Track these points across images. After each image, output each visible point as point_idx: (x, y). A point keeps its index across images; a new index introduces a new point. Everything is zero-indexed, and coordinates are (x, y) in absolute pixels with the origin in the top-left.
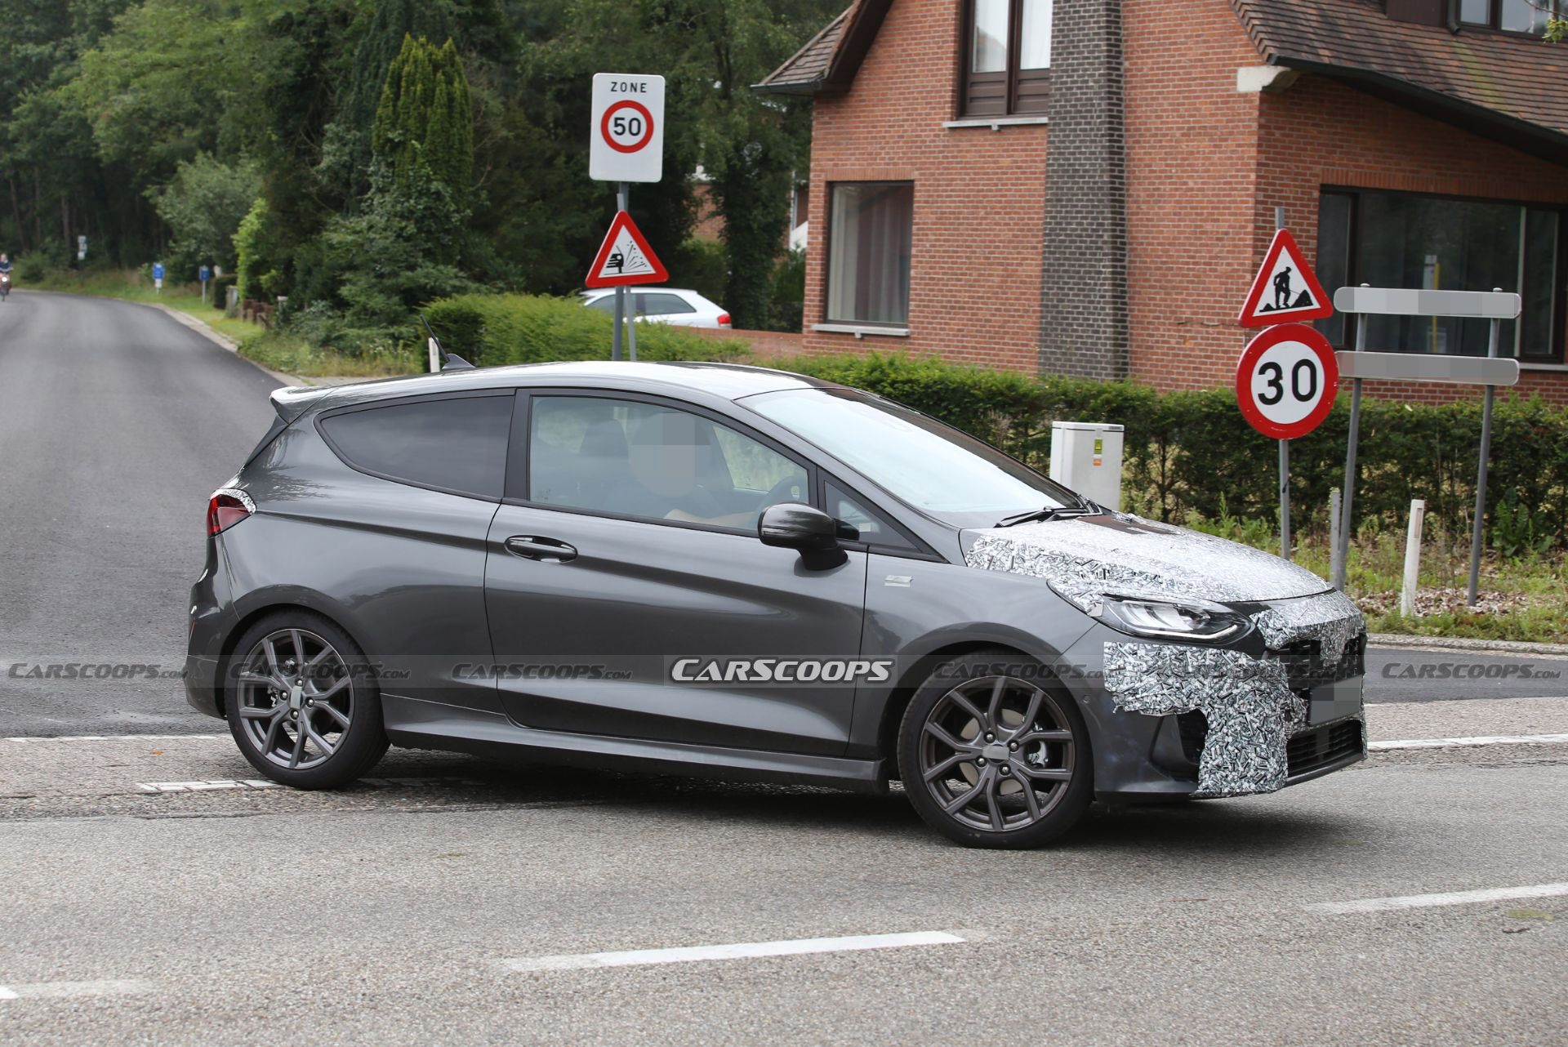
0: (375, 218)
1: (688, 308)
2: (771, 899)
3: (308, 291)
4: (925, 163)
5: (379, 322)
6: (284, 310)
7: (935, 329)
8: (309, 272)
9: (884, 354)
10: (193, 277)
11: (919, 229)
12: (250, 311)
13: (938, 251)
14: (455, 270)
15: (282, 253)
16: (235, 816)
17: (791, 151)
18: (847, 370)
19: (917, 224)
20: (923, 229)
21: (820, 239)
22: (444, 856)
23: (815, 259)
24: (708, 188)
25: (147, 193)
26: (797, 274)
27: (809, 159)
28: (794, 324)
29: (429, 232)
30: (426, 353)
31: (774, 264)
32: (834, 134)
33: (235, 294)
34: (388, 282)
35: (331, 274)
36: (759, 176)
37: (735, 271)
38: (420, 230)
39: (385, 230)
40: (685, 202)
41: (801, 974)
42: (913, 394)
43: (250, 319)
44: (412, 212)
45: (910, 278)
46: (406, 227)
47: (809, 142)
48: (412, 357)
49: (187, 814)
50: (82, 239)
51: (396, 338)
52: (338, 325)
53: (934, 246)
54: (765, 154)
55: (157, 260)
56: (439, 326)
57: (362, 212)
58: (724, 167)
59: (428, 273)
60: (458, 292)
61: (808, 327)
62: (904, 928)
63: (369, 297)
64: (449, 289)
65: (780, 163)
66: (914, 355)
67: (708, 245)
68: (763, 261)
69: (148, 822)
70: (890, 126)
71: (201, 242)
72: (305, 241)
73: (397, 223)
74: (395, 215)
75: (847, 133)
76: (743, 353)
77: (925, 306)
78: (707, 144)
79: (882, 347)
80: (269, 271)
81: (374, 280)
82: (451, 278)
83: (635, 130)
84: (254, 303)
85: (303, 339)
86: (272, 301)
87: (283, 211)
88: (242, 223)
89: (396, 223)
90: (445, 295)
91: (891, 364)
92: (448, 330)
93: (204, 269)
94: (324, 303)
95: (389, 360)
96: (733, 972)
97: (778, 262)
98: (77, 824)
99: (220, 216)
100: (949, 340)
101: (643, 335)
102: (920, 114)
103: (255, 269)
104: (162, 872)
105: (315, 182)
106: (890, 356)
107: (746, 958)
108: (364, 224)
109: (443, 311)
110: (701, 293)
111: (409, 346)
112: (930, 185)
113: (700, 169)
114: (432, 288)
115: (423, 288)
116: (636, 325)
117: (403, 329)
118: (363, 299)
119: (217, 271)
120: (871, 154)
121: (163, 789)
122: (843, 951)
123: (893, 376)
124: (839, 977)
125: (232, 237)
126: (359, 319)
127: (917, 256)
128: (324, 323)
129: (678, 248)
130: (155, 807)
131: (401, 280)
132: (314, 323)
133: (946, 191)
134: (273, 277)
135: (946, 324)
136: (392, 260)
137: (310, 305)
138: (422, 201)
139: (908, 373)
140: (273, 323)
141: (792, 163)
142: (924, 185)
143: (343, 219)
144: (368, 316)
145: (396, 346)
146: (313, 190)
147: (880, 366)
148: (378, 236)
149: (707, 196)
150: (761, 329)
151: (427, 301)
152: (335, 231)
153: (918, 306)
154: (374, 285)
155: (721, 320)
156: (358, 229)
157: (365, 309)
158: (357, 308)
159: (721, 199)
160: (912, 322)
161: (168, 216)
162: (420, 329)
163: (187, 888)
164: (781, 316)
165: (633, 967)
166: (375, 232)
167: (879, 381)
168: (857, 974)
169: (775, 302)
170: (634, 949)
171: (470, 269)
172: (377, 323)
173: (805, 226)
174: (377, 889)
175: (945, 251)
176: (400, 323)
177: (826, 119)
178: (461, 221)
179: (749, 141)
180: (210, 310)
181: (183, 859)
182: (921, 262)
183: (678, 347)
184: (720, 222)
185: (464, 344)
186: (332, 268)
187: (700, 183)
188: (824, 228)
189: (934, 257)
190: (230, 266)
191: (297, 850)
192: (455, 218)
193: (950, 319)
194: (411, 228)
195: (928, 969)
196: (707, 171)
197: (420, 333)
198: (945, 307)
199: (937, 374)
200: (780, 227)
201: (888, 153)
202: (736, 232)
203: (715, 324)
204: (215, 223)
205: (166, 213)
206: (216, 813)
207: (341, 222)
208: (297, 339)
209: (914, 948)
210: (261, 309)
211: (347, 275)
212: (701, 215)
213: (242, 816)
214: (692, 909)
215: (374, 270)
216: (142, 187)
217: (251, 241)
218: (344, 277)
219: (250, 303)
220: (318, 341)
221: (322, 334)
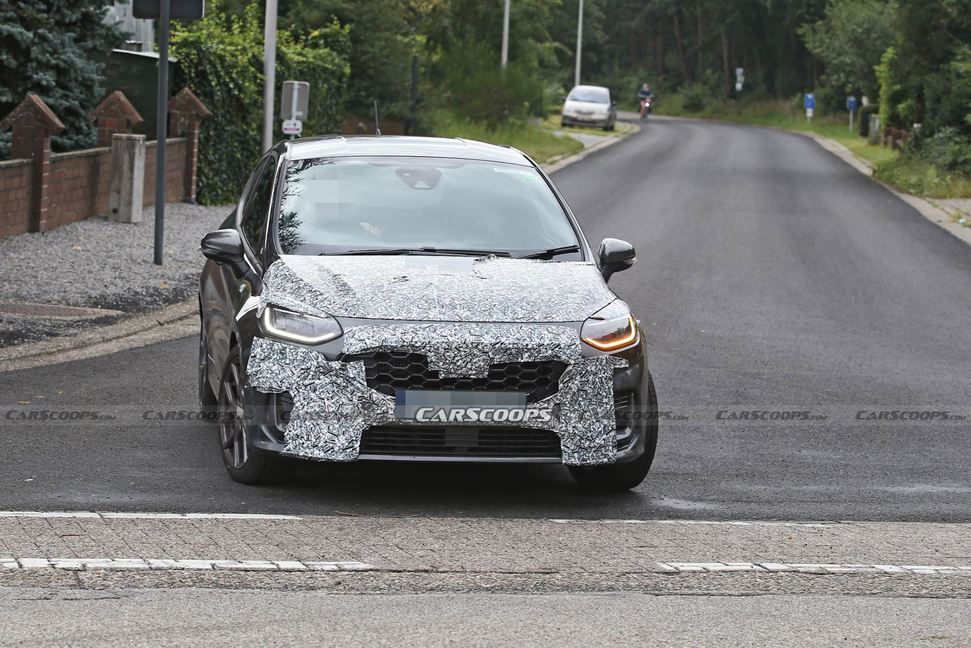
3: (937, 118)
6: (917, 137)
8: (938, 100)
10: (842, 108)
12: (890, 138)
15: (915, 82)
33: (878, 122)
35: (958, 101)
43: (889, 145)
49: (698, 591)
50: (740, 71)
55: (810, 91)
69: (654, 598)
71: (849, 74)
80: (907, 100)
84: (894, 130)
85: (931, 164)
86: (908, 128)
88: (883, 55)
93: (852, 99)
94: (951, 129)
103: (895, 99)
121: (681, 569)
128: (952, 147)
130: (670, 585)
132: (942, 148)
134: (908, 106)
137: (940, 131)
140: (907, 149)
146: (944, 22)
161: (818, 51)
180: (856, 138)
186: (960, 96)
190: (875, 96)
204: (861, 55)
205: (815, 49)
206: (726, 592)
208: (925, 163)
210: (899, 136)
213: (749, 595)
216: (796, 26)
217: (890, 71)
219: (890, 130)
220: (945, 165)
221: (949, 158)
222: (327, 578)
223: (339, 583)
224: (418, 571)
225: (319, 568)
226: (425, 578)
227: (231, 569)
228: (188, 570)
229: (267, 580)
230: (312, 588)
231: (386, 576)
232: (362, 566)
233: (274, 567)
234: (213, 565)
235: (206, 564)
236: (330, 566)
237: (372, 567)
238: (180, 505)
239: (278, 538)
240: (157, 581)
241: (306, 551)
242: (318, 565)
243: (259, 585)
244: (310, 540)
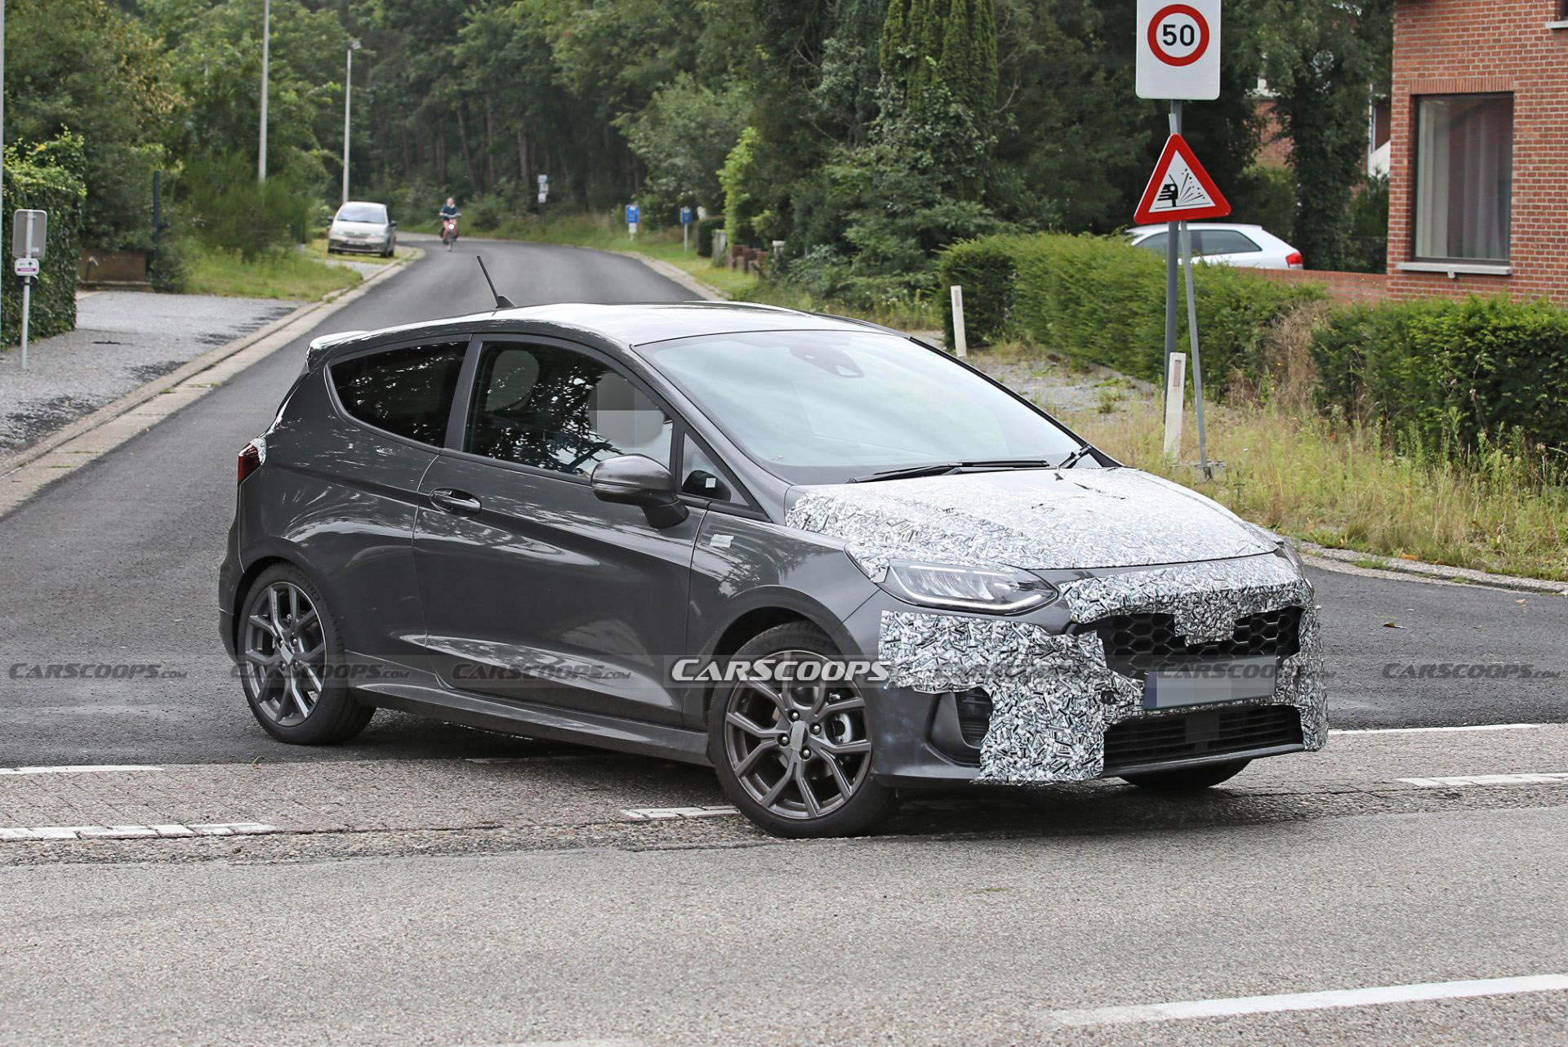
0: (885, 148)
1: (1253, 247)
2: (1364, 937)
3: (808, 234)
4: (1526, 71)
5: (893, 268)
6: (780, 257)
7: (1541, 266)
8: (809, 212)
9: (1484, 296)
10: (673, 219)
11: (1520, 149)
12: (741, 259)
13: (1544, 175)
14: (980, 206)
15: (778, 190)
16: (737, 847)
17: (1368, 60)
18: (1440, 316)
19: (1518, 143)
20: (1525, 149)
21: (1405, 162)
22: (981, 891)
23: (1399, 186)
24: (1272, 105)
25: (618, 122)
26: (1378, 203)
27: (1390, 70)
28: (1377, 265)
29: (948, 163)
30: (947, 304)
31: (1350, 194)
32: (1420, 39)
33: (723, 239)
34: (902, 222)
35: (835, 213)
36: (1332, 90)
37: (1305, 202)
38: (937, 161)
39: (897, 161)
40: (1245, 123)
41: (1399, 1026)
42: (1518, 342)
43: (740, 268)
44: (928, 140)
45: (1511, 207)
46: (922, 157)
47: (1389, 49)
48: (931, 309)
49: (681, 844)
50: (542, 179)
51: (912, 287)
52: (844, 273)
53: (1539, 169)
54: (1338, 63)
55: (630, 201)
56: (962, 272)
57: (870, 140)
58: (1291, 81)
59: (948, 210)
60: (983, 232)
61: (1393, 266)
62: (1519, 970)
63: (880, 240)
64: (972, 229)
65: (1355, 74)
66: (1517, 297)
67: (1273, 172)
68: (1338, 189)
69: (634, 855)
70: (1484, 29)
71: (681, 179)
72: (804, 176)
73: (911, 153)
74: (908, 144)
75: (1434, 37)
76: (1318, 297)
77: (1528, 240)
78: (1270, 54)
79: (1479, 289)
80: (762, 212)
81: (885, 220)
82: (975, 216)
83: (1187, 39)
84: (745, 248)
85: (804, 290)
86: (766, 246)
87: (778, 142)
88: (729, 156)
89: (909, 153)
90: (968, 236)
91: (1492, 307)
92: (973, 277)
93: (686, 210)
94: (827, 248)
95: (905, 314)
96: (1321, 1024)
97: (1355, 190)
98: (552, 857)
99: (703, 149)
100: (1557, 279)
101: (1202, 278)
102: (1520, 14)
103: (746, 210)
104: (653, 913)
105: (814, 107)
106: (1491, 299)
107: (1336, 1008)
108: (873, 154)
109: (967, 254)
110: (1265, 228)
111: (928, 296)
112: (1532, 97)
113: (1262, 83)
114: (952, 228)
115: (942, 228)
116: (1194, 268)
117: (920, 276)
118: (872, 242)
119: (701, 212)
120: (1463, 61)
121: (651, 816)
122: (1450, 999)
123: (1494, 322)
124: (1444, 1029)
125: (718, 172)
126: (869, 266)
127: (1518, 181)
128: (828, 270)
129: (1239, 176)
131: (917, 219)
132: (816, 271)
133: (1552, 103)
134: (766, 219)
135: (1553, 259)
136: (906, 196)
137: (811, 251)
138: (939, 127)
139: (1513, 318)
140: (768, 273)
141: (1369, 74)
142: (1525, 97)
143: (848, 149)
144: (879, 262)
145: (912, 296)
146: (812, 116)
147: (1480, 311)
148: (889, 169)
149: (1271, 115)
150: (1337, 269)
151: (948, 244)
152: (839, 163)
153: (1521, 239)
154: (886, 226)
155: (1291, 260)
156: (866, 160)
157: (875, 253)
158: (865, 253)
159: (1288, 118)
160: (1515, 258)
161: (643, 150)
162: (940, 276)
163: (682, 932)
164: (1360, 254)
165: (1203, 1020)
166: (885, 164)
167: (1479, 328)
168: (1465, 1025)
169: (1353, 238)
170: (1205, 998)
171: (997, 206)
172: (890, 271)
173: (1387, 147)
174: (904, 930)
175: (1551, 175)
176: (919, 269)
177: (1410, 22)
178: (986, 149)
179: (1319, 49)
180: (694, 259)
181: (677, 897)
182: (1523, 188)
183: (1243, 292)
184: (1287, 145)
185: (991, 293)
186: (836, 207)
187: (1263, 100)
188: (1409, 150)
189: (1539, 181)
190: (716, 207)
191: (810, 885)
192: (979, 146)
193: (1558, 254)
194: (927, 159)
195: (1548, 1019)
196: (1271, 86)
197: (940, 280)
198: (1553, 240)
199: (1545, 319)
200: (1356, 150)
201: (1482, 60)
202: (1305, 156)
203: (1284, 265)
204: (697, 157)
205: (640, 147)
206: (713, 843)
207: (846, 152)
208: (796, 290)
209: (1531, 995)
210: (754, 257)
211: (854, 215)
212: (1264, 137)
213: (744, 846)
214: (1272, 951)
215: (885, 208)
216: (612, 117)
217: (740, 176)
218: (850, 217)
219: (741, 249)
220: (821, 292)
221: (825, 284)
222: (221, 845)
223: (239, 851)
224: (330, 831)
225: (209, 832)
226: (342, 840)
227: (101, 838)
228: (49, 840)
229: (148, 850)
230: (207, 858)
231: (294, 839)
232: (261, 828)
233: (154, 833)
234: (78, 834)
235: (68, 833)
236: (221, 829)
237: (274, 828)
238: (9, 757)
239: (144, 795)
240: (13, 856)
241: (184, 810)
242: (206, 828)
243: (140, 856)
244: (185, 796)
